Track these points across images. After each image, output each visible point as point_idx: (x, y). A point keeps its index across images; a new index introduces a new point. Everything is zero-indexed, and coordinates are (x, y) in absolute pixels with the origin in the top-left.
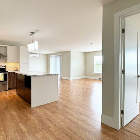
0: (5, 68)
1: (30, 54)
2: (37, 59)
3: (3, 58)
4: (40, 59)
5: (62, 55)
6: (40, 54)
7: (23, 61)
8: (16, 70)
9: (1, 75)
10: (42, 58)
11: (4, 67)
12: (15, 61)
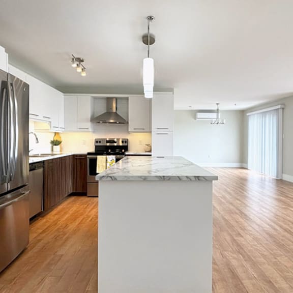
0: (126, 144)
1: (198, 114)
2: (211, 123)
3: (119, 123)
4: (218, 124)
5: (283, 109)
6: (218, 110)
7: (158, 129)
8: (149, 150)
9: (111, 160)
10: (223, 120)
11: (126, 142)
12: (143, 129)
